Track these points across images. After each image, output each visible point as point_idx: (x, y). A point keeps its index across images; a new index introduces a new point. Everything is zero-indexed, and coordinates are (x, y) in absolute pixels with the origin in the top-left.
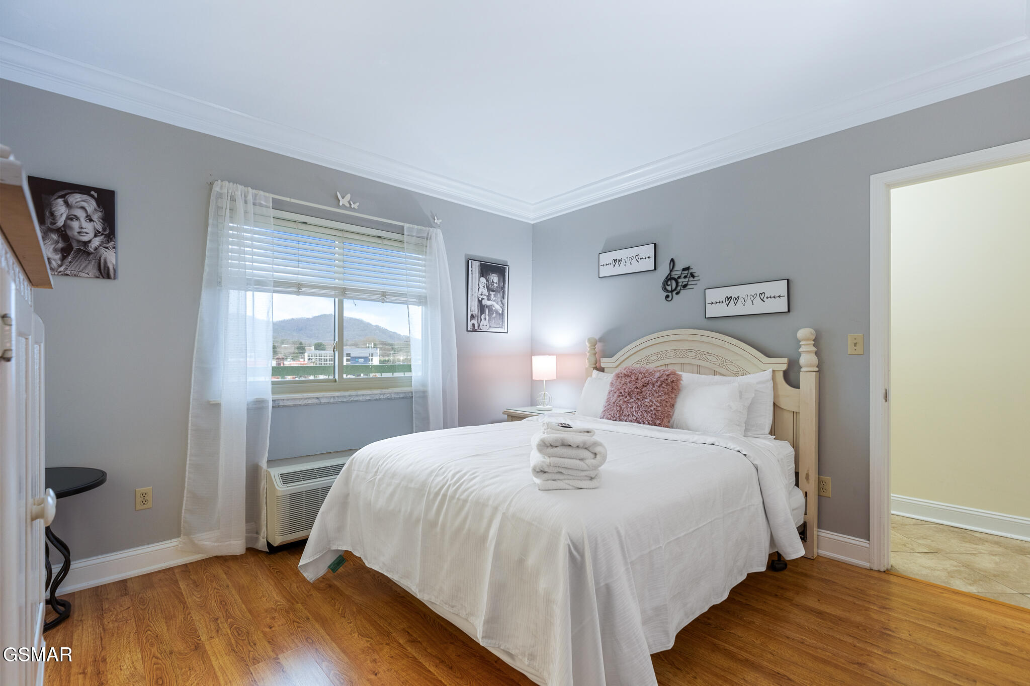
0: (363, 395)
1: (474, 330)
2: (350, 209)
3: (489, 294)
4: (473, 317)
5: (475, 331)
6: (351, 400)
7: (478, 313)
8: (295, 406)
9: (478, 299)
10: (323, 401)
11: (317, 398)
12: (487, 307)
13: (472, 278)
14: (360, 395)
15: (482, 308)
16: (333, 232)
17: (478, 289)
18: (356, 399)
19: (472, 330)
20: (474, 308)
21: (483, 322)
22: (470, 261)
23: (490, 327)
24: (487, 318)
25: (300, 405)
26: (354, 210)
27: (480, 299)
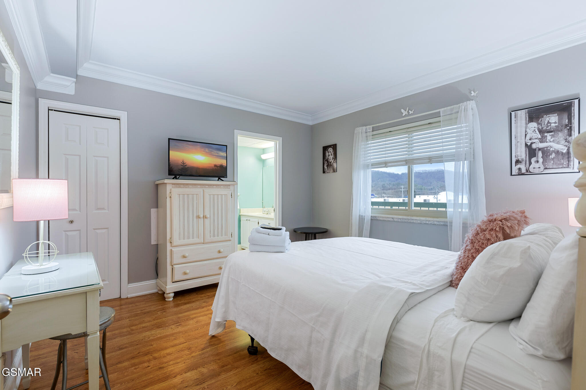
0: (416, 220)
1: (520, 174)
2: (409, 115)
3: (542, 137)
4: (518, 162)
5: (523, 174)
6: (409, 221)
7: (526, 157)
8: (384, 220)
9: (526, 145)
10: (395, 220)
11: (393, 218)
12: (539, 149)
13: (517, 127)
14: (414, 220)
15: (532, 152)
16: (405, 131)
17: (526, 135)
18: (412, 221)
19: (517, 174)
20: (521, 153)
21: (534, 164)
22: (513, 113)
23: (546, 168)
24: (541, 160)
25: (386, 221)
26: (412, 114)
27: (529, 144)
